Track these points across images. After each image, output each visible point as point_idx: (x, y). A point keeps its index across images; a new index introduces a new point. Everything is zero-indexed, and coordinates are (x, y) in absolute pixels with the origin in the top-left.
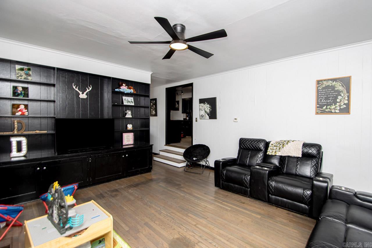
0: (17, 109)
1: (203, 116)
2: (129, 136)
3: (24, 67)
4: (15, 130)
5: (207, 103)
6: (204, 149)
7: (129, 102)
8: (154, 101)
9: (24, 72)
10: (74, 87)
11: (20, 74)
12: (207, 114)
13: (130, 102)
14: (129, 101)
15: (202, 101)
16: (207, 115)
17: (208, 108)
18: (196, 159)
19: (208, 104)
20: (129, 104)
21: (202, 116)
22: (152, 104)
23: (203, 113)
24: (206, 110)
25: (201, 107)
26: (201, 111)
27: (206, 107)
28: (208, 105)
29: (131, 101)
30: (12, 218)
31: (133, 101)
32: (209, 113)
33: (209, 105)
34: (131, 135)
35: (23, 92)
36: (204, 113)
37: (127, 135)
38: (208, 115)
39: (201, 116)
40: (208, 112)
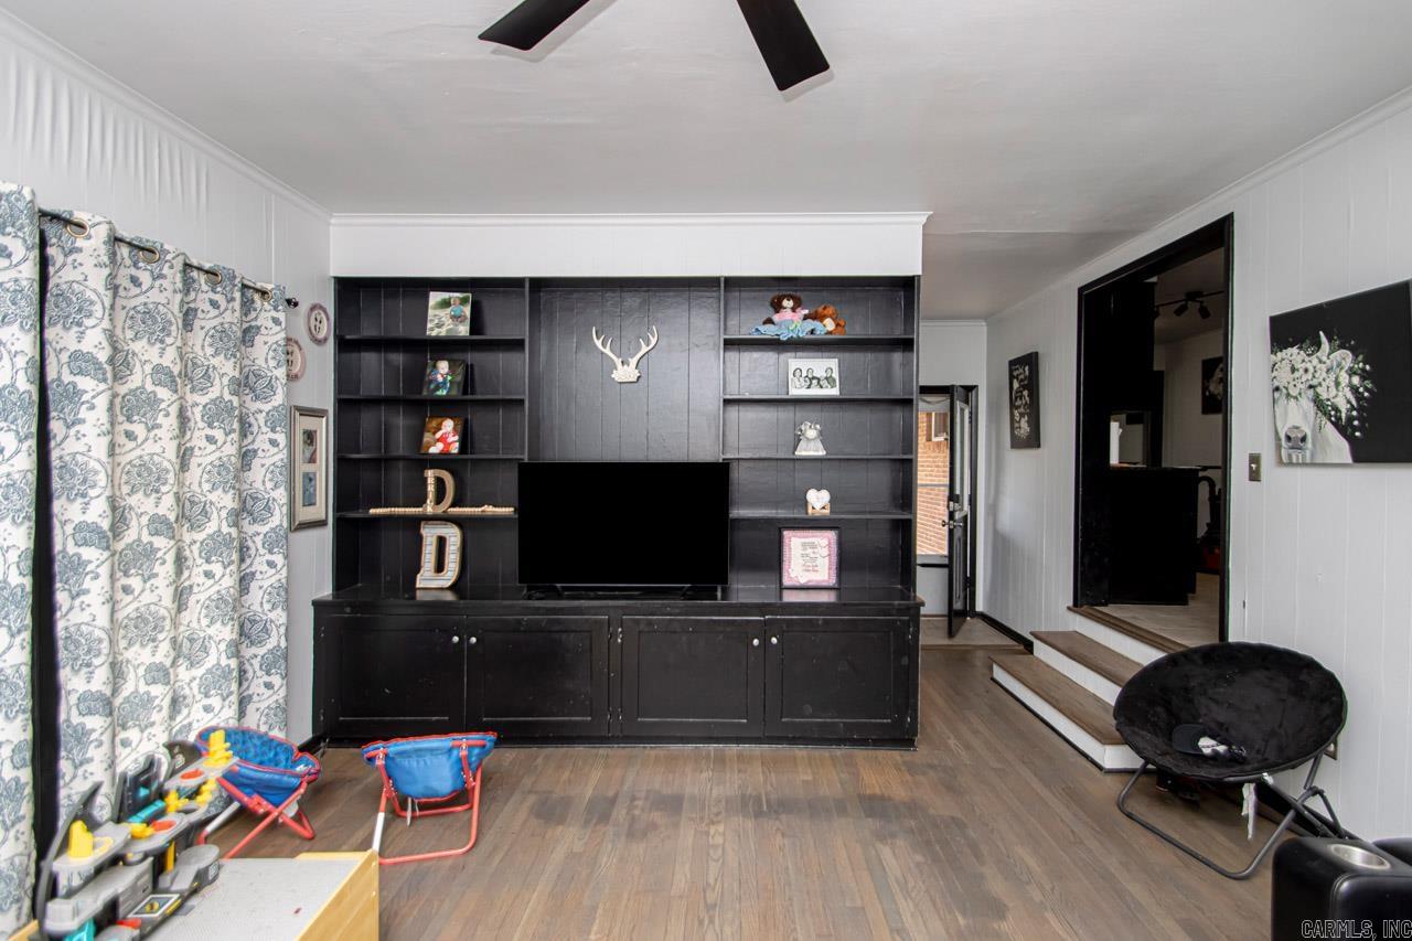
0: (434, 433)
1: (1304, 439)
2: (813, 546)
3: (452, 294)
4: (428, 501)
5: (1330, 340)
6: (1298, 691)
7: (815, 382)
8: (1027, 368)
9: (448, 310)
10: (598, 343)
11: (436, 321)
12: (1336, 424)
13: (819, 379)
14: (814, 378)
15: (1290, 330)
16: (1330, 431)
17: (1344, 379)
18: (1222, 749)
19: (1342, 347)
20: (815, 392)
21: (1297, 441)
22: (1016, 385)
23: (1299, 415)
24: (1324, 396)
25: (1284, 376)
26: (1282, 401)
27: (1321, 374)
28: (1345, 357)
29: (826, 378)
30: (270, 807)
31: (836, 375)
32: (1350, 419)
33: (1348, 355)
34: (824, 542)
35: (449, 378)
36: (1305, 416)
37: (807, 540)
38: (1344, 428)
39: (1289, 438)
40: (1344, 407)
